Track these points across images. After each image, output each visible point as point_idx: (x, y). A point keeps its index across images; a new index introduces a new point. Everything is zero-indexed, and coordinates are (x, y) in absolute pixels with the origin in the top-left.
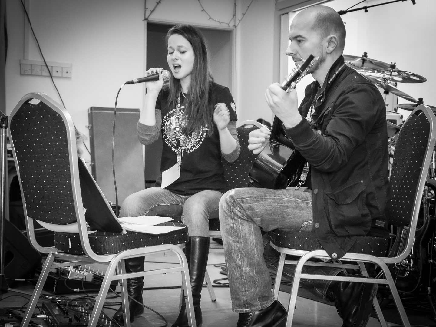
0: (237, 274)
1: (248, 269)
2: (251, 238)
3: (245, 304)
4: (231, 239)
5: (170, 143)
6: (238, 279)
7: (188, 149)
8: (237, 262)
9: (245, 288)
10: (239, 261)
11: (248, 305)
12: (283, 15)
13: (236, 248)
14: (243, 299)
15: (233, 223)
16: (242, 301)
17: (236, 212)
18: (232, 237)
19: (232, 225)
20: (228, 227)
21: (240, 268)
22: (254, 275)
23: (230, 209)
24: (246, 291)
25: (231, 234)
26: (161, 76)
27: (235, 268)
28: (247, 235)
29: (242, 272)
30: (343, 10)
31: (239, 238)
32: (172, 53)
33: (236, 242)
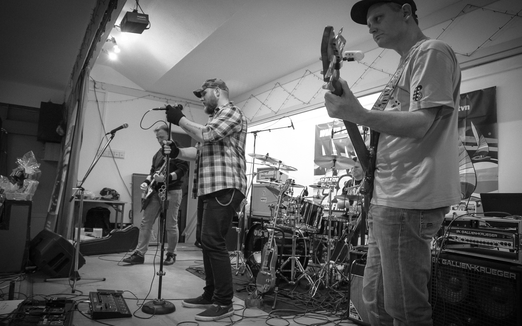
30: (258, 130)
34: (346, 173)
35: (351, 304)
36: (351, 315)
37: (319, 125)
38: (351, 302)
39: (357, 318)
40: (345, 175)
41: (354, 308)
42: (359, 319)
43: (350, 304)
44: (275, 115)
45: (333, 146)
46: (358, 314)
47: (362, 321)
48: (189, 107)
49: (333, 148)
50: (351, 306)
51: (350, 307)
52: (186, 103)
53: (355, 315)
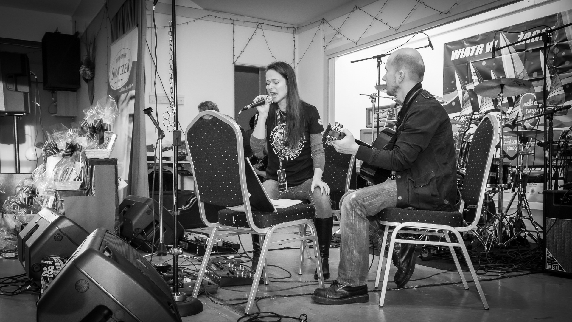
0: (348, 257)
1: (357, 255)
2: (364, 232)
3: (348, 280)
4: (349, 230)
5: (277, 151)
6: (348, 260)
7: (292, 157)
8: (351, 248)
9: (352, 269)
10: (352, 248)
11: (351, 281)
12: (330, 59)
13: (352, 238)
14: (349, 276)
15: (353, 220)
16: (348, 277)
17: (357, 211)
18: (350, 229)
19: (352, 221)
20: (348, 222)
21: (352, 253)
22: (360, 260)
23: (353, 208)
24: (352, 271)
25: (350, 227)
26: (267, 101)
27: (348, 252)
28: (362, 229)
29: (352, 256)
30: (383, 54)
31: (355, 231)
32: (269, 85)
33: (353, 234)
34: (493, 108)
35: (548, 252)
36: (549, 267)
37: (449, 44)
38: (547, 250)
39: (557, 268)
40: (493, 110)
41: (552, 258)
42: (560, 268)
43: (547, 254)
44: (395, 33)
45: (473, 70)
46: (557, 264)
47: (565, 271)
48: (261, 29)
49: (473, 74)
50: (548, 255)
51: (547, 257)
52: (258, 24)
53: (554, 266)
